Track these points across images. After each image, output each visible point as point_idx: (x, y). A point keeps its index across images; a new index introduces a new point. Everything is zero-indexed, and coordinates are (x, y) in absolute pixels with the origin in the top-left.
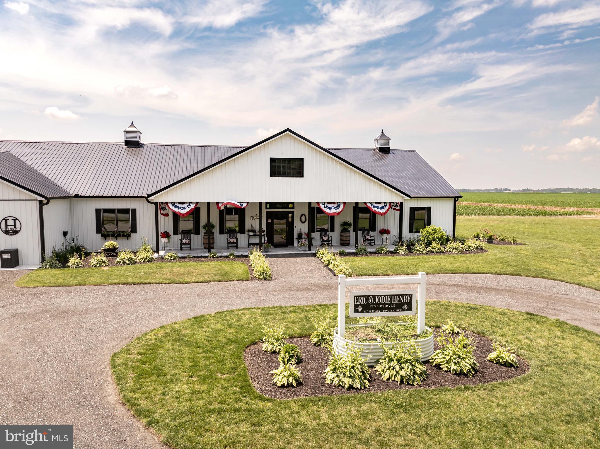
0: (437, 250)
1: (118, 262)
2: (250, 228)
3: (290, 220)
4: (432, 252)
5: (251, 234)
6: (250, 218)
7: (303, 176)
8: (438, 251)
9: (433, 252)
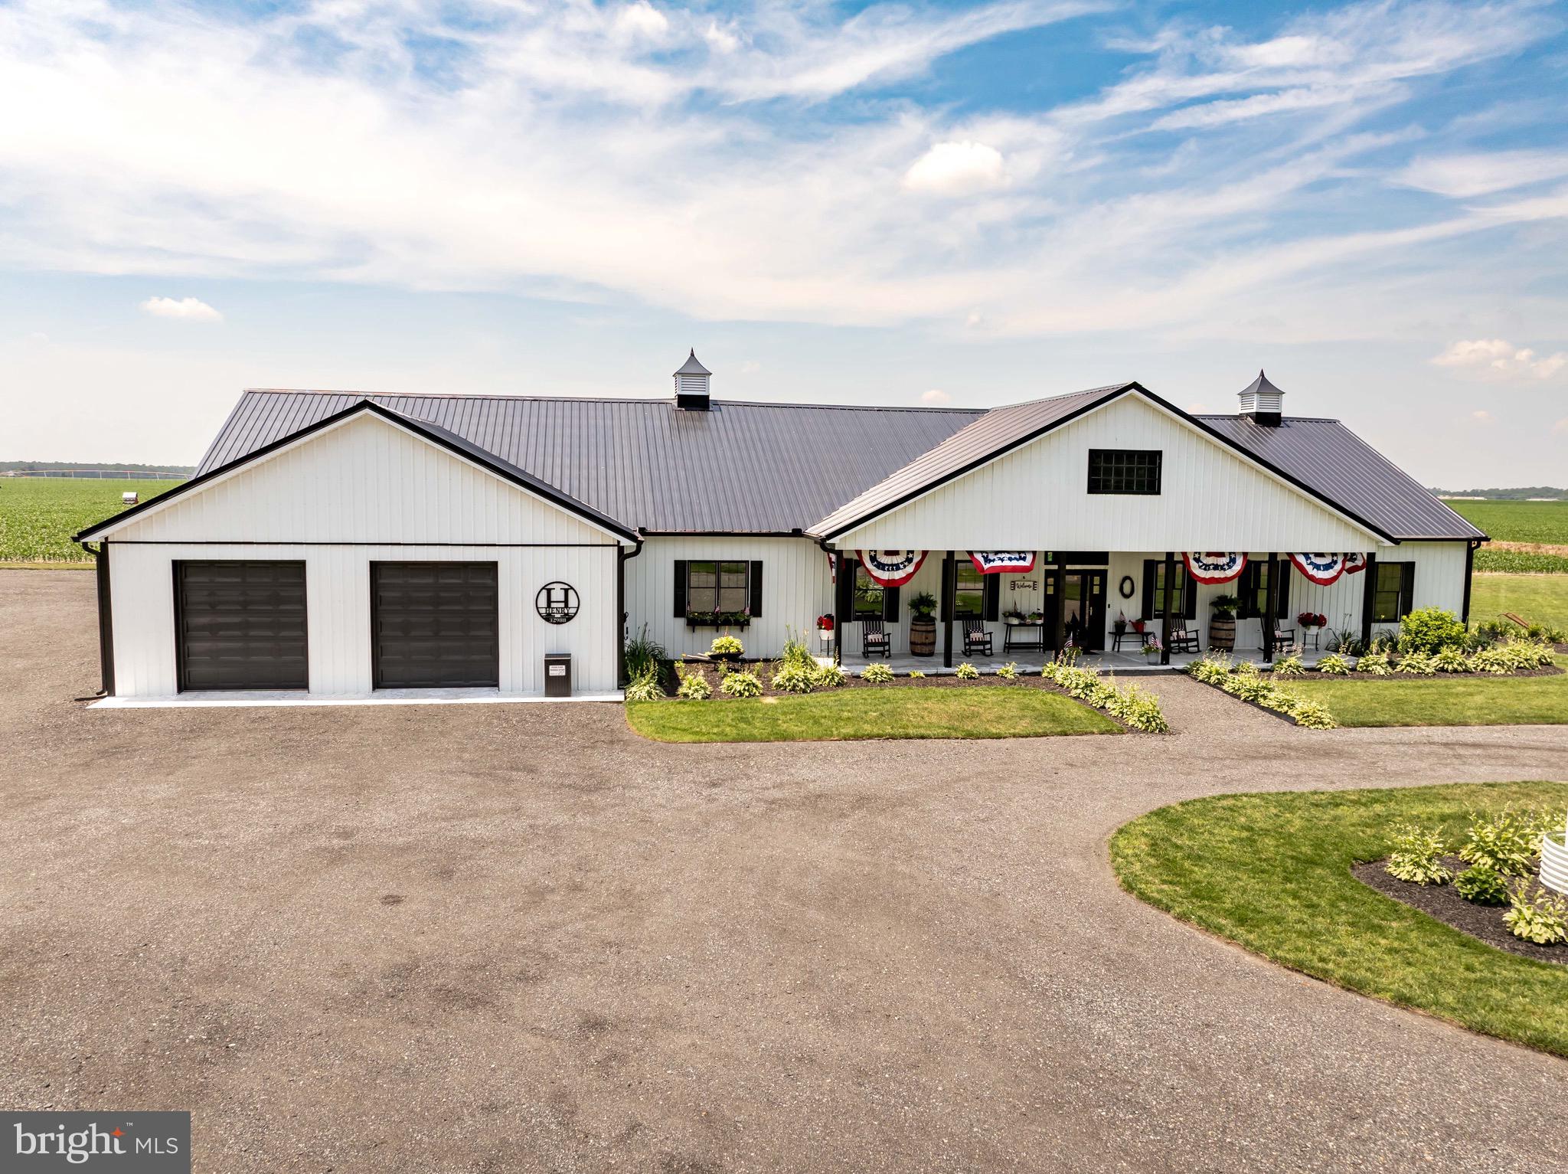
0: (1456, 666)
1: (779, 686)
2: (1010, 607)
3: (1096, 590)
4: (1443, 670)
5: (1015, 621)
6: (1008, 586)
7: (1159, 493)
8: (1460, 668)
9: (1447, 671)
